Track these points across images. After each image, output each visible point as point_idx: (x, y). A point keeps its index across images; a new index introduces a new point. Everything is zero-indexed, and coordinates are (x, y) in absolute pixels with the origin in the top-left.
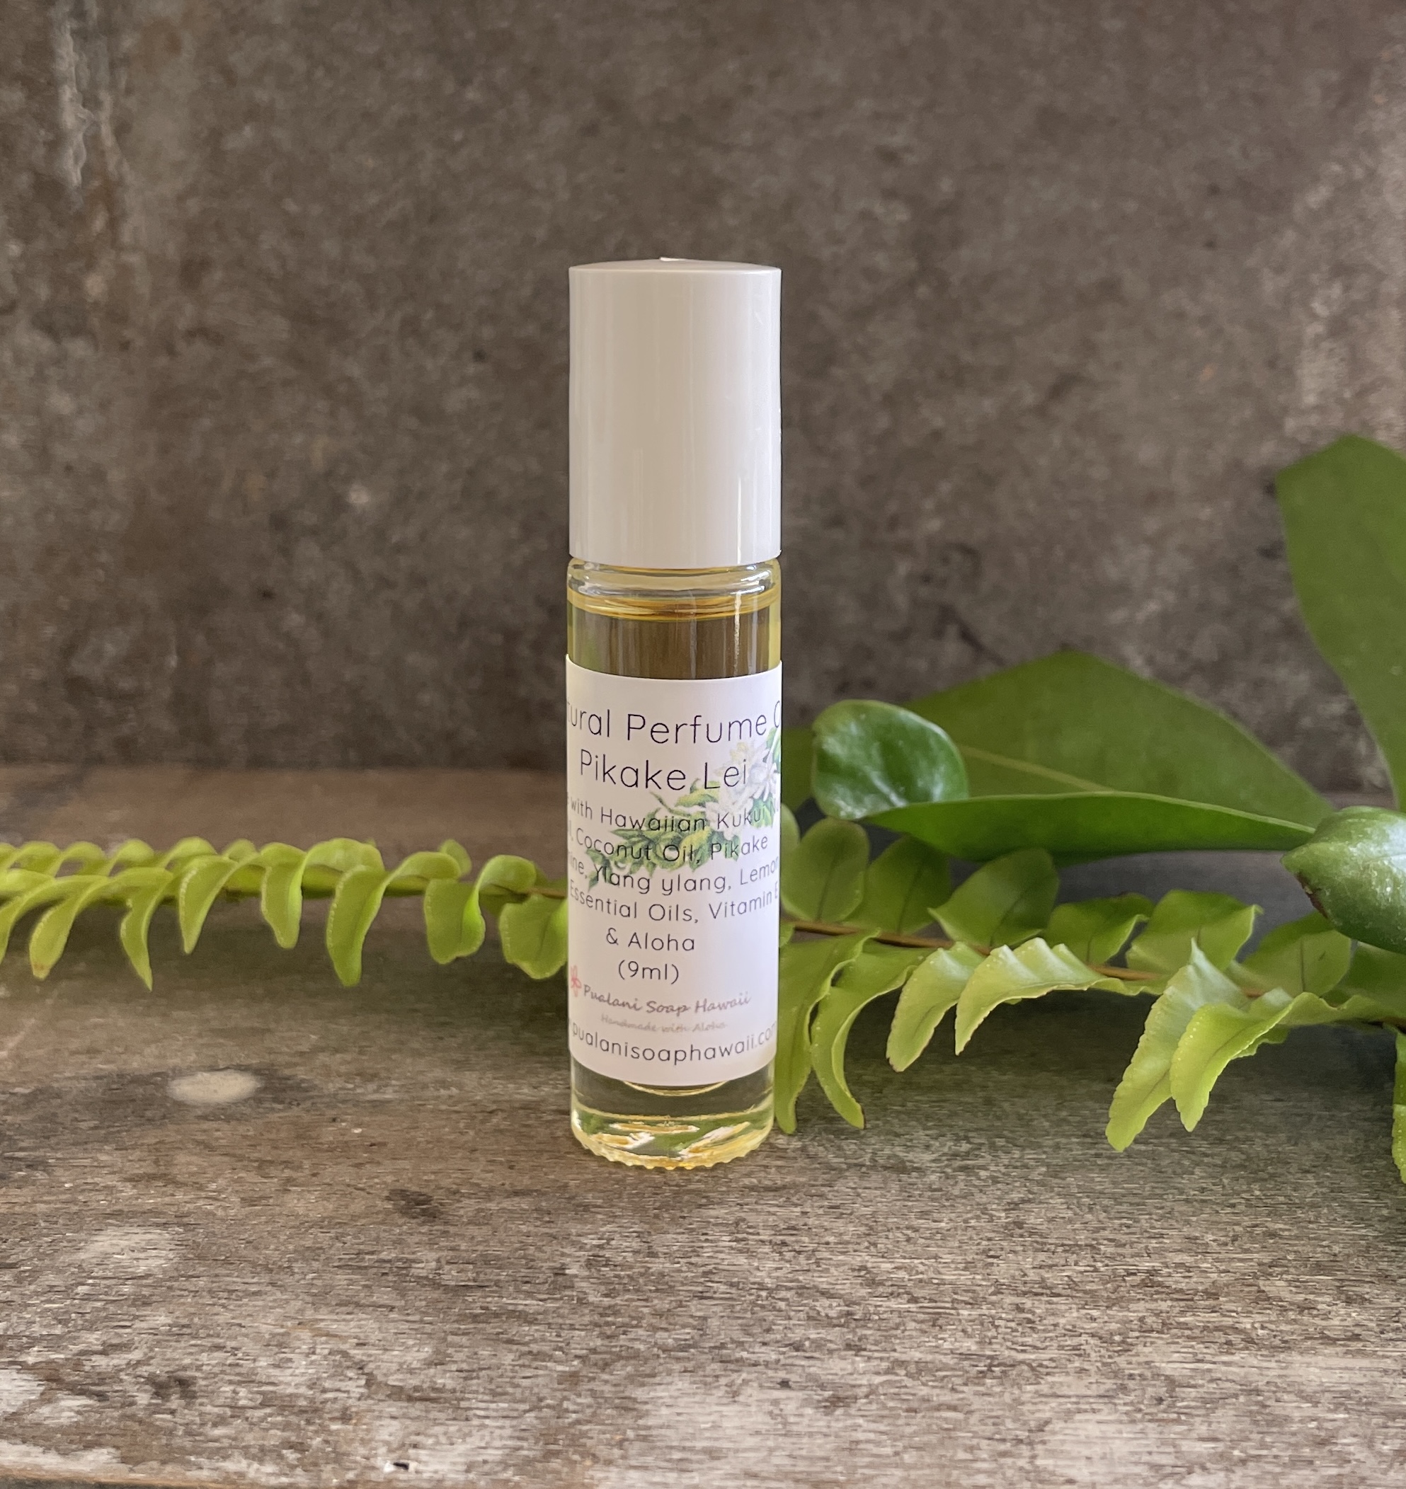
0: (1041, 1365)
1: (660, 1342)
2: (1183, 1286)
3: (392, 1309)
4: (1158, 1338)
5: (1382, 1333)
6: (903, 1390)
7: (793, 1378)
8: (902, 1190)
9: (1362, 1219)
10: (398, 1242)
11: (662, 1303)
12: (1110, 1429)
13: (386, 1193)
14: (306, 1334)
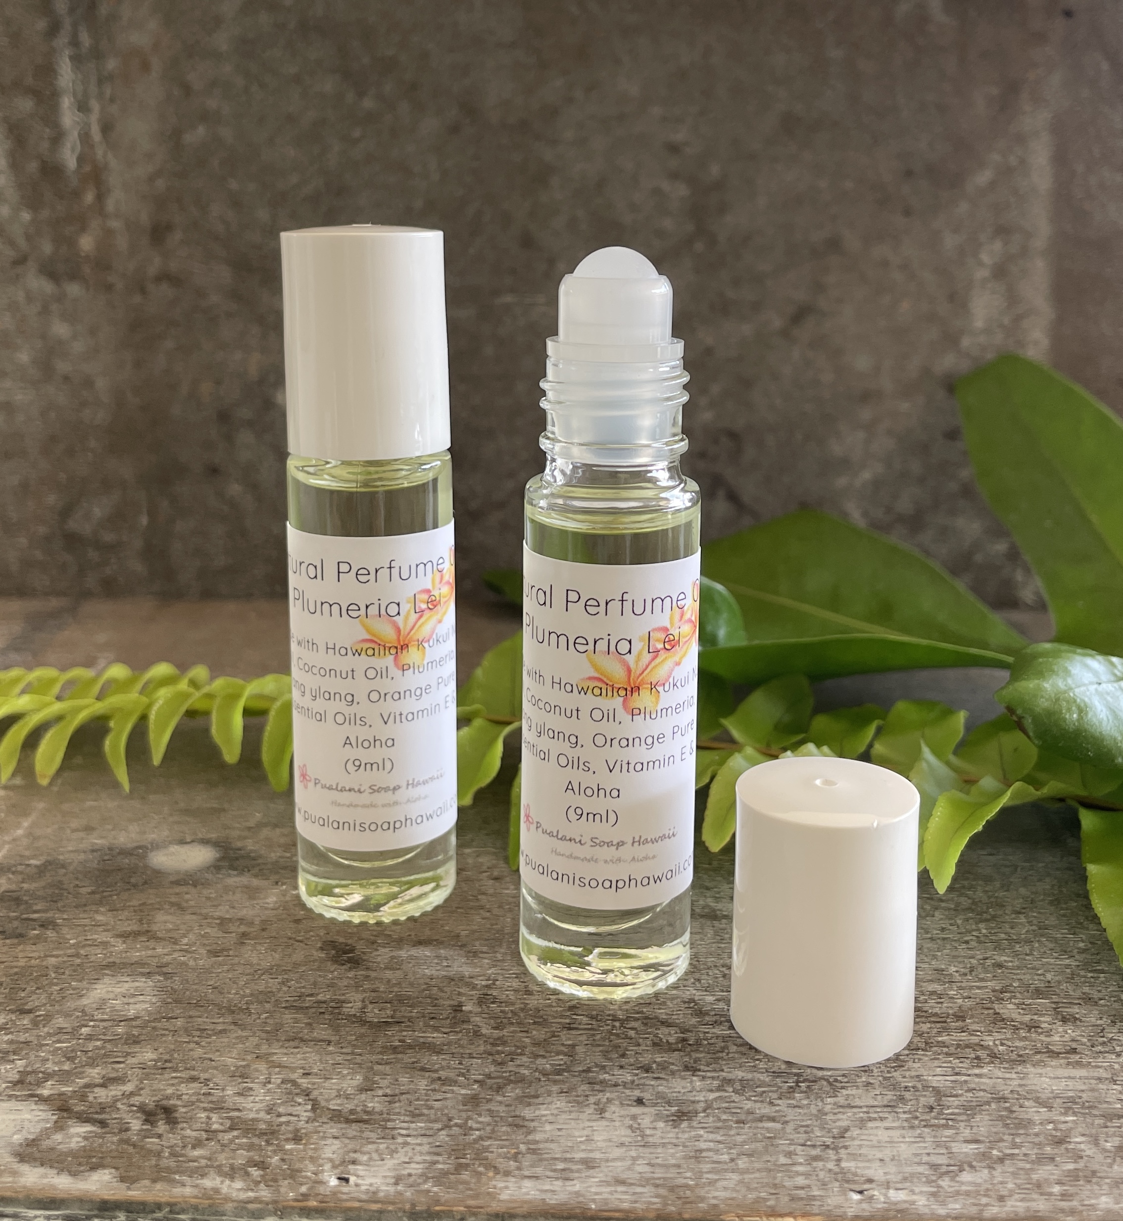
0: (836, 1080)
1: (540, 1068)
2: (937, 1010)
3: (329, 1043)
4: (923, 1055)
5: (1093, 1046)
6: (733, 1105)
7: (646, 1096)
8: (716, 934)
9: (1065, 952)
10: (331, 985)
11: (539, 1034)
12: (895, 1134)
13: (319, 945)
14: (262, 1066)
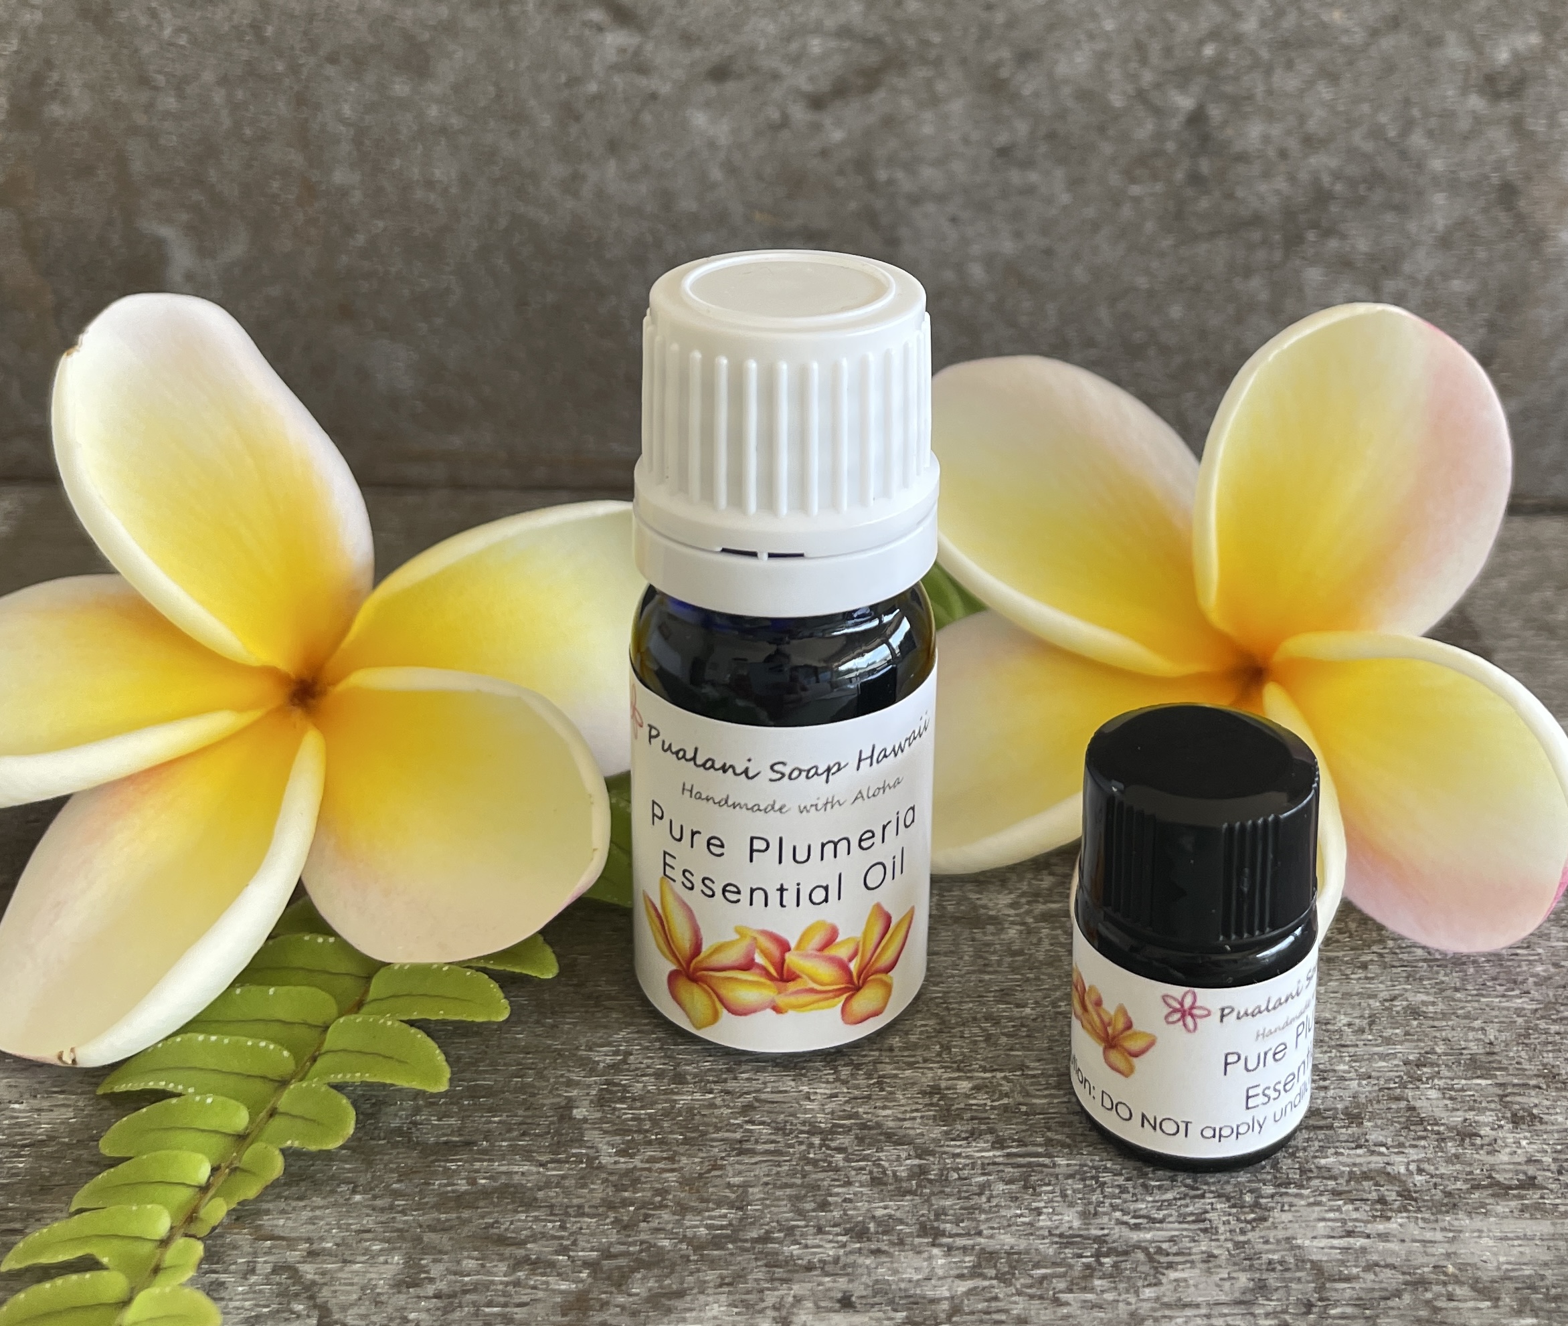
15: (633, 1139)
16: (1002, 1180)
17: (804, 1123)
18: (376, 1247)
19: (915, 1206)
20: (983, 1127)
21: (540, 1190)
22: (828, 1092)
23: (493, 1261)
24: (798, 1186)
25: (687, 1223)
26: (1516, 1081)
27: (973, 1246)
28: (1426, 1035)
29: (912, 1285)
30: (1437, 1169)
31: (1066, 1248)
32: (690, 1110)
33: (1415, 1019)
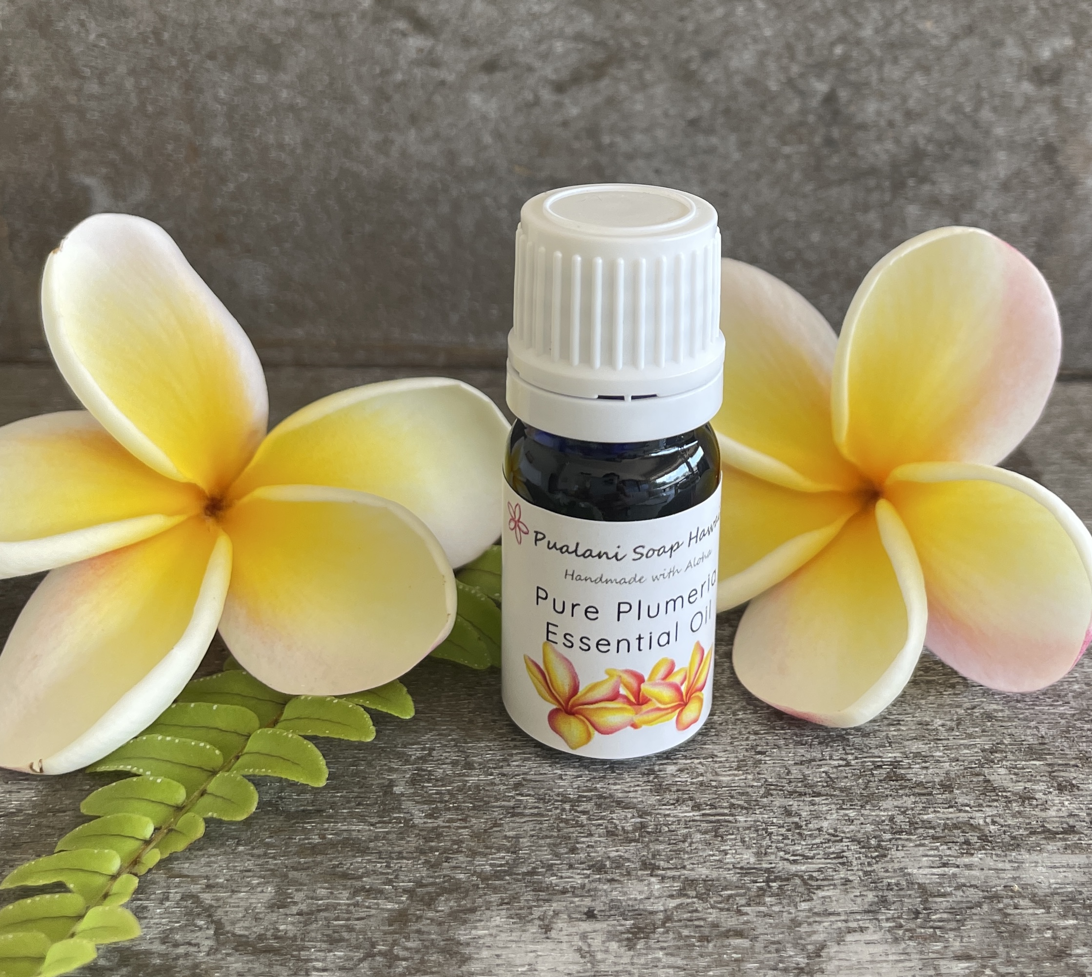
15: (437, 808)
16: (699, 831)
17: (558, 795)
18: (255, 882)
19: (638, 850)
20: (686, 796)
21: (371, 842)
22: (575, 774)
23: (338, 890)
24: (555, 837)
25: (478, 863)
26: (1060, 762)
27: (680, 876)
28: (997, 732)
29: (637, 902)
30: (1005, 821)
31: (745, 876)
32: (477, 787)
33: (989, 721)
